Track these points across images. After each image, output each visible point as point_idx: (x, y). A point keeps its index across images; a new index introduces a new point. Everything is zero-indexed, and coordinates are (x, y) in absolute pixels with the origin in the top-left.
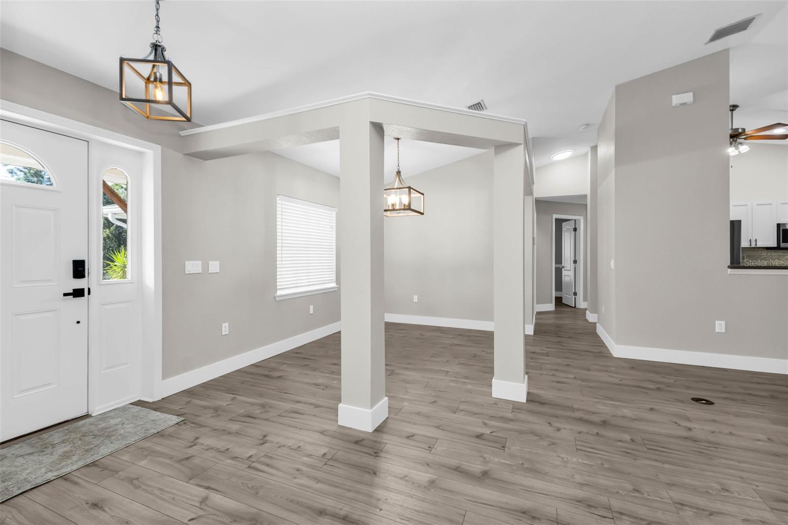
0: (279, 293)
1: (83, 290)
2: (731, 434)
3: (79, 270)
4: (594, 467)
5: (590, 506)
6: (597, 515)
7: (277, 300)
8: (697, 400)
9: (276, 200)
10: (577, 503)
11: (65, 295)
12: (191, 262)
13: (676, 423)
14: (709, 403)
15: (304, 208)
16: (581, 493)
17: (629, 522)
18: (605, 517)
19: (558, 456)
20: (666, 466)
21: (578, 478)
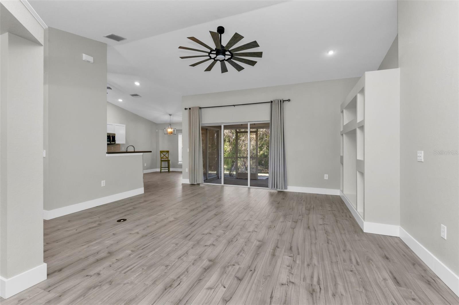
2: (148, 227)
4: (143, 273)
5: (170, 286)
6: (178, 285)
8: (119, 221)
10: (166, 291)
13: (130, 234)
14: (125, 220)
16: (160, 287)
17: (185, 277)
18: (179, 284)
19: (125, 284)
20: (156, 250)
21: (149, 282)
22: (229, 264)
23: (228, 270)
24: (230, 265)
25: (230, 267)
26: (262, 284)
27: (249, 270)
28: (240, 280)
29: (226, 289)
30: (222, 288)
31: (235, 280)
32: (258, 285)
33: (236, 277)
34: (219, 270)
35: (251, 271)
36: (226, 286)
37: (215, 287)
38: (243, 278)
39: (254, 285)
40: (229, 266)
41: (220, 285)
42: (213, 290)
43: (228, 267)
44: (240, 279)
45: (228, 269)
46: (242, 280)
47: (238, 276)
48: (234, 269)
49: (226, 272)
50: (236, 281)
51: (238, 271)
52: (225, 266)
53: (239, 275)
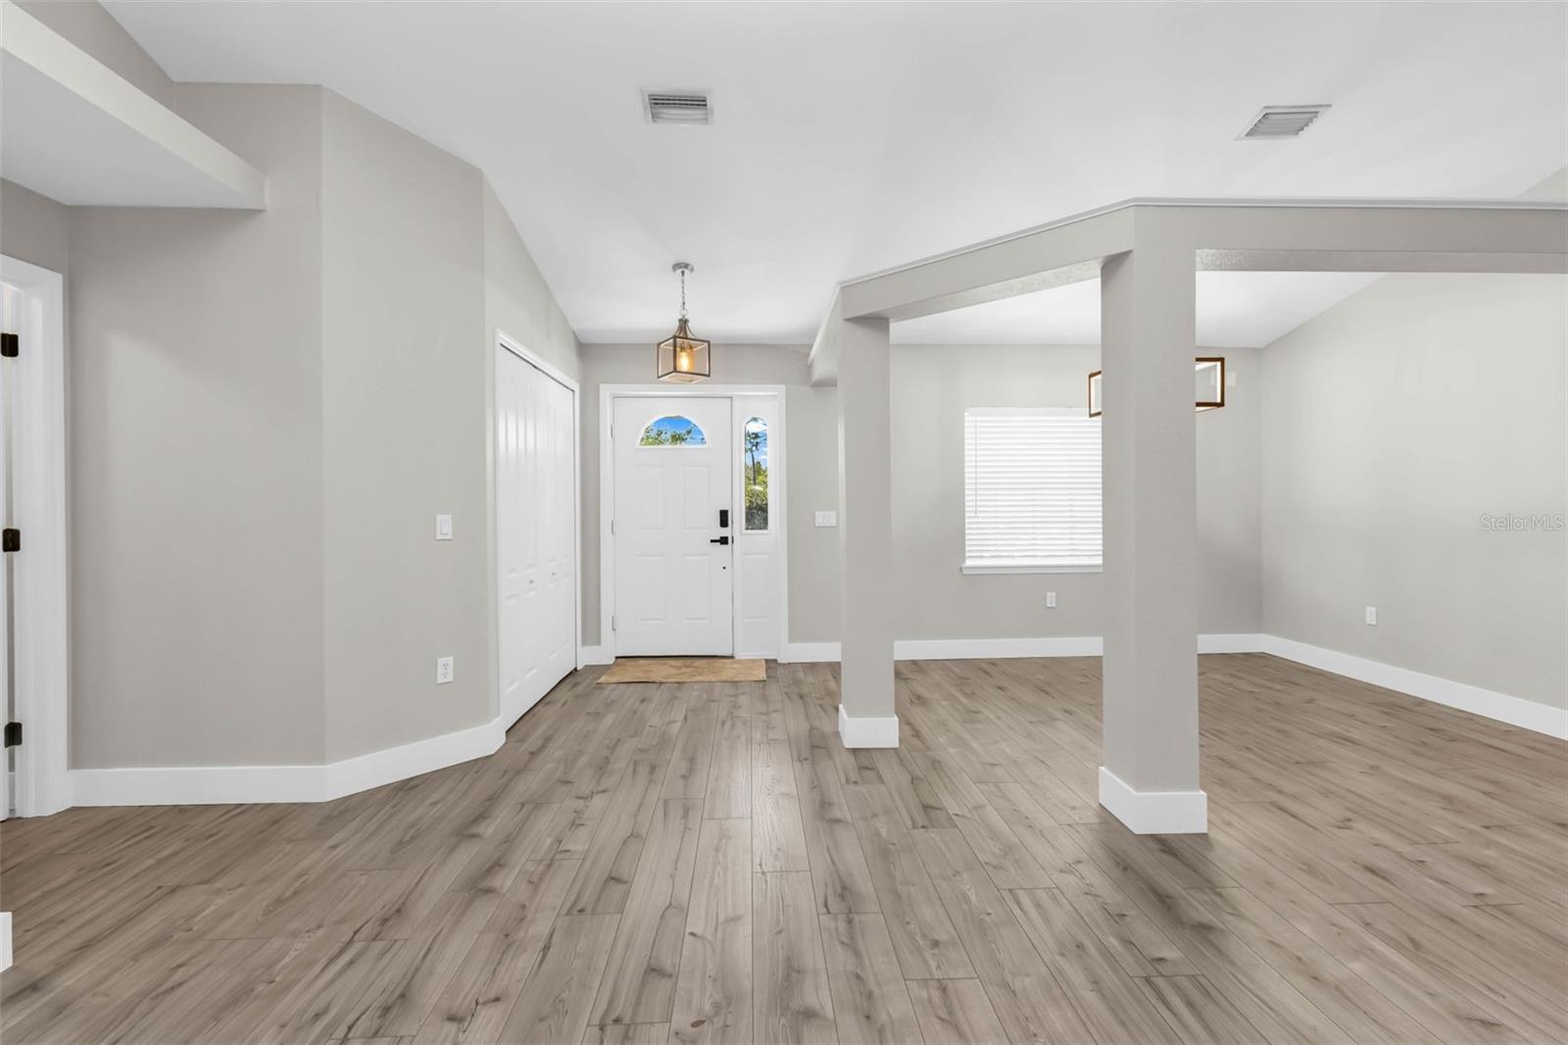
0: (969, 563)
1: (727, 538)
3: (724, 518)
7: (965, 572)
9: (963, 417)
11: (712, 541)
12: (822, 513)
15: (1028, 421)
22: (719, 1022)
23: (708, 993)
24: (716, 1020)
25: (708, 1007)
26: (572, 979)
27: (627, 1021)
28: (654, 971)
29: (688, 930)
30: (699, 931)
31: (669, 962)
32: (589, 969)
33: (671, 976)
34: (747, 984)
35: (617, 1021)
36: (688, 938)
37: (720, 928)
38: (643, 979)
39: (602, 966)
40: (716, 1014)
41: (709, 936)
42: (722, 918)
43: (717, 1007)
44: (654, 974)
45: (711, 996)
46: (646, 971)
47: (664, 981)
48: (689, 1004)
49: (715, 980)
50: (667, 962)
51: (671, 1000)
52: (729, 1005)
53: (662, 987)
